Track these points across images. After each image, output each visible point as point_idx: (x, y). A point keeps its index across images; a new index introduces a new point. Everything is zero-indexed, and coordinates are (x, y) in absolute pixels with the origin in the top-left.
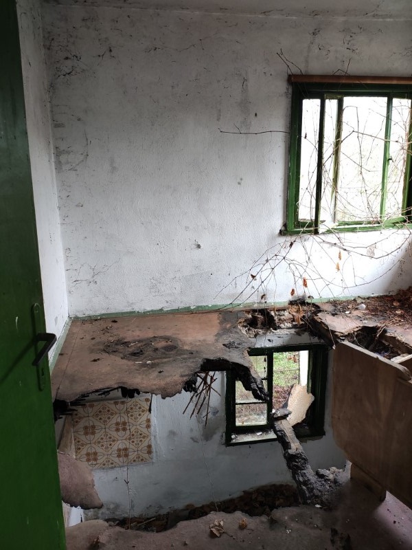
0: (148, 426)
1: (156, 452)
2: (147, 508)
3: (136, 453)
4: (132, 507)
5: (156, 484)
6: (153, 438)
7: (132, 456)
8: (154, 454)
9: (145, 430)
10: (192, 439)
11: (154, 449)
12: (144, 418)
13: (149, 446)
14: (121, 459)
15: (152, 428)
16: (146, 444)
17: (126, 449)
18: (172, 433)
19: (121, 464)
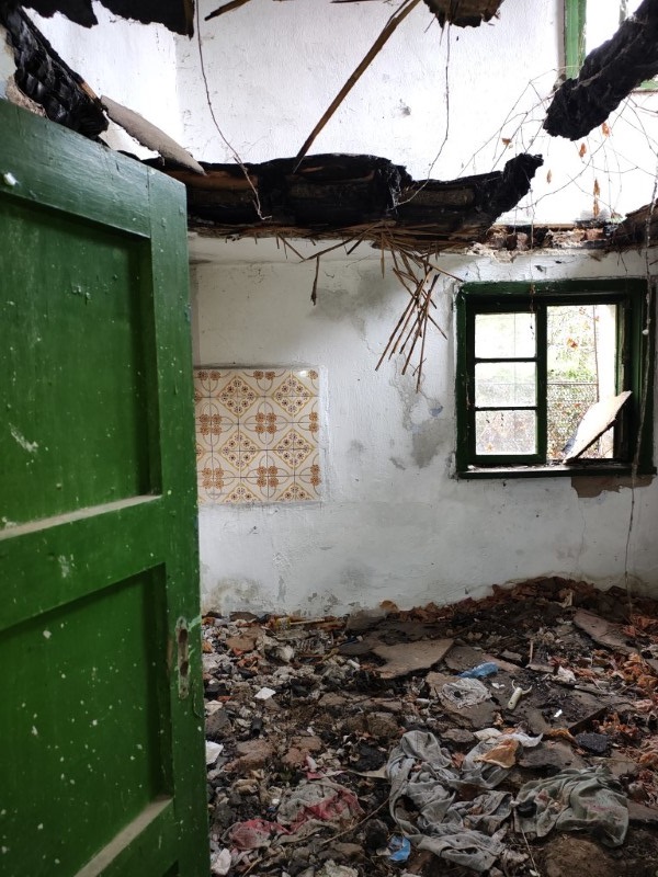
0: (314, 428)
1: (327, 481)
2: (310, 599)
3: (291, 480)
4: (282, 593)
5: (325, 549)
6: (321, 452)
7: (285, 484)
8: (322, 486)
9: (307, 435)
10: (393, 460)
11: (322, 475)
12: (307, 410)
13: (315, 469)
14: (265, 489)
15: (321, 432)
16: (308, 463)
17: (273, 470)
18: (357, 447)
19: (264, 500)
